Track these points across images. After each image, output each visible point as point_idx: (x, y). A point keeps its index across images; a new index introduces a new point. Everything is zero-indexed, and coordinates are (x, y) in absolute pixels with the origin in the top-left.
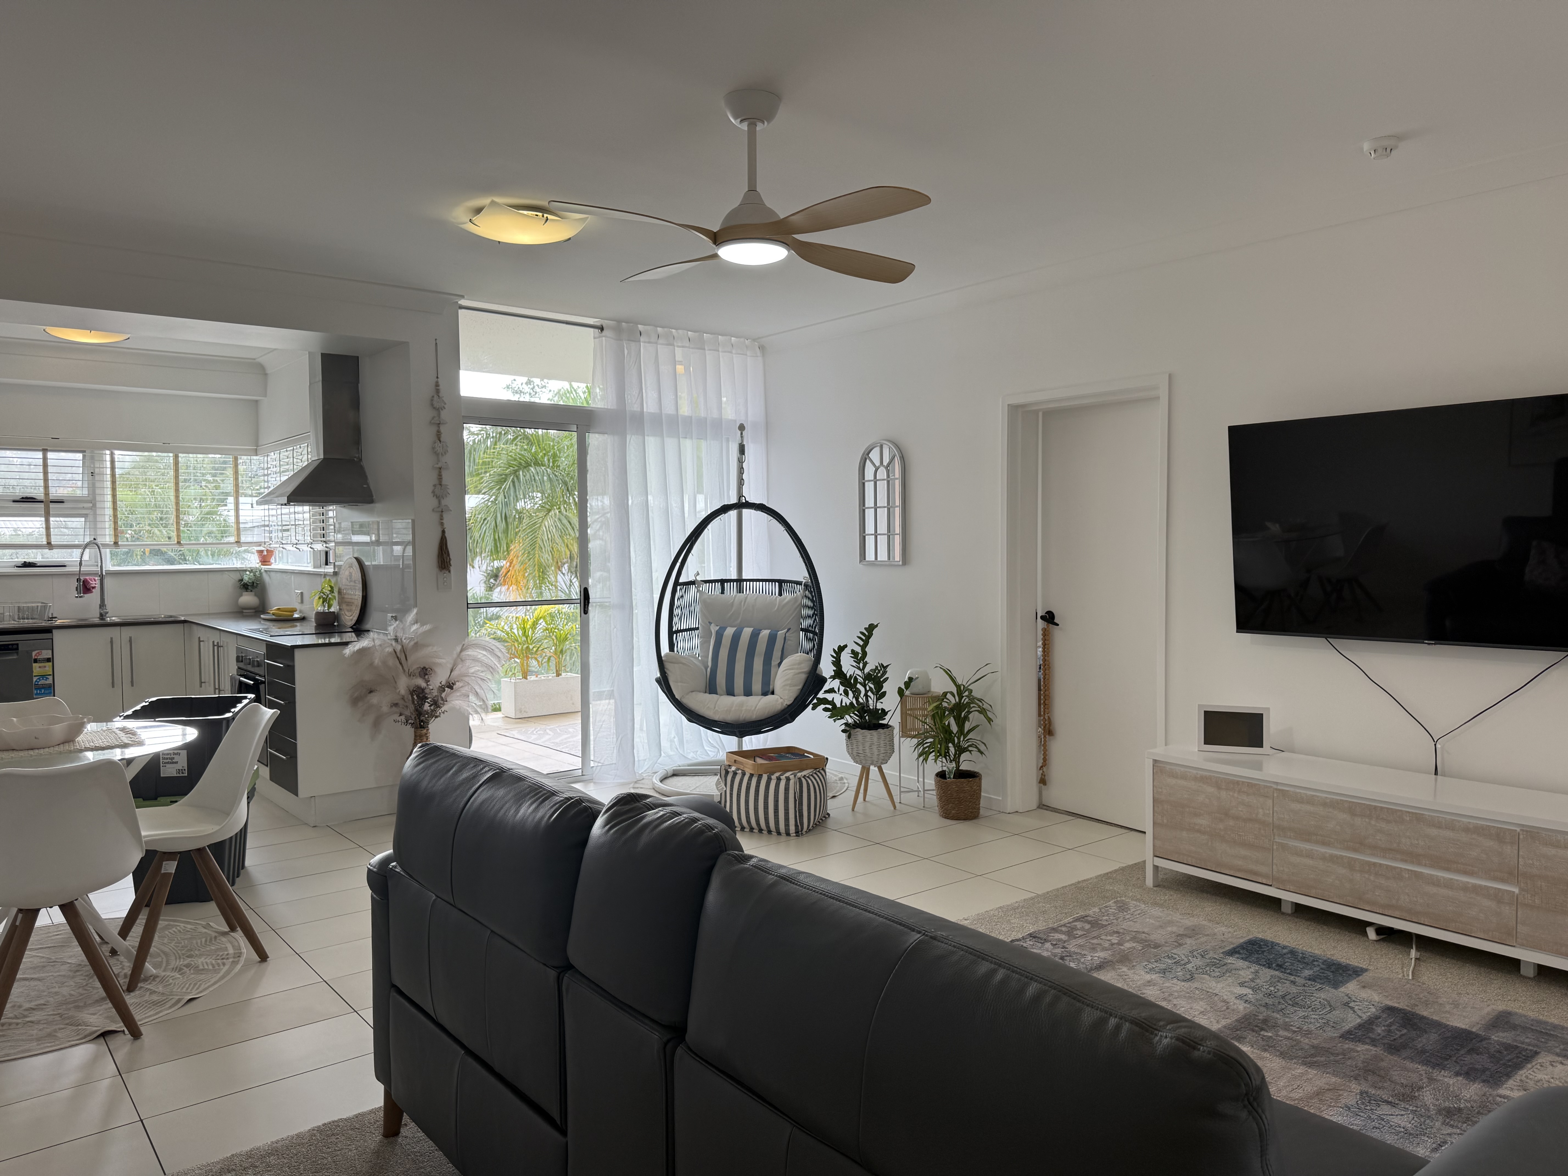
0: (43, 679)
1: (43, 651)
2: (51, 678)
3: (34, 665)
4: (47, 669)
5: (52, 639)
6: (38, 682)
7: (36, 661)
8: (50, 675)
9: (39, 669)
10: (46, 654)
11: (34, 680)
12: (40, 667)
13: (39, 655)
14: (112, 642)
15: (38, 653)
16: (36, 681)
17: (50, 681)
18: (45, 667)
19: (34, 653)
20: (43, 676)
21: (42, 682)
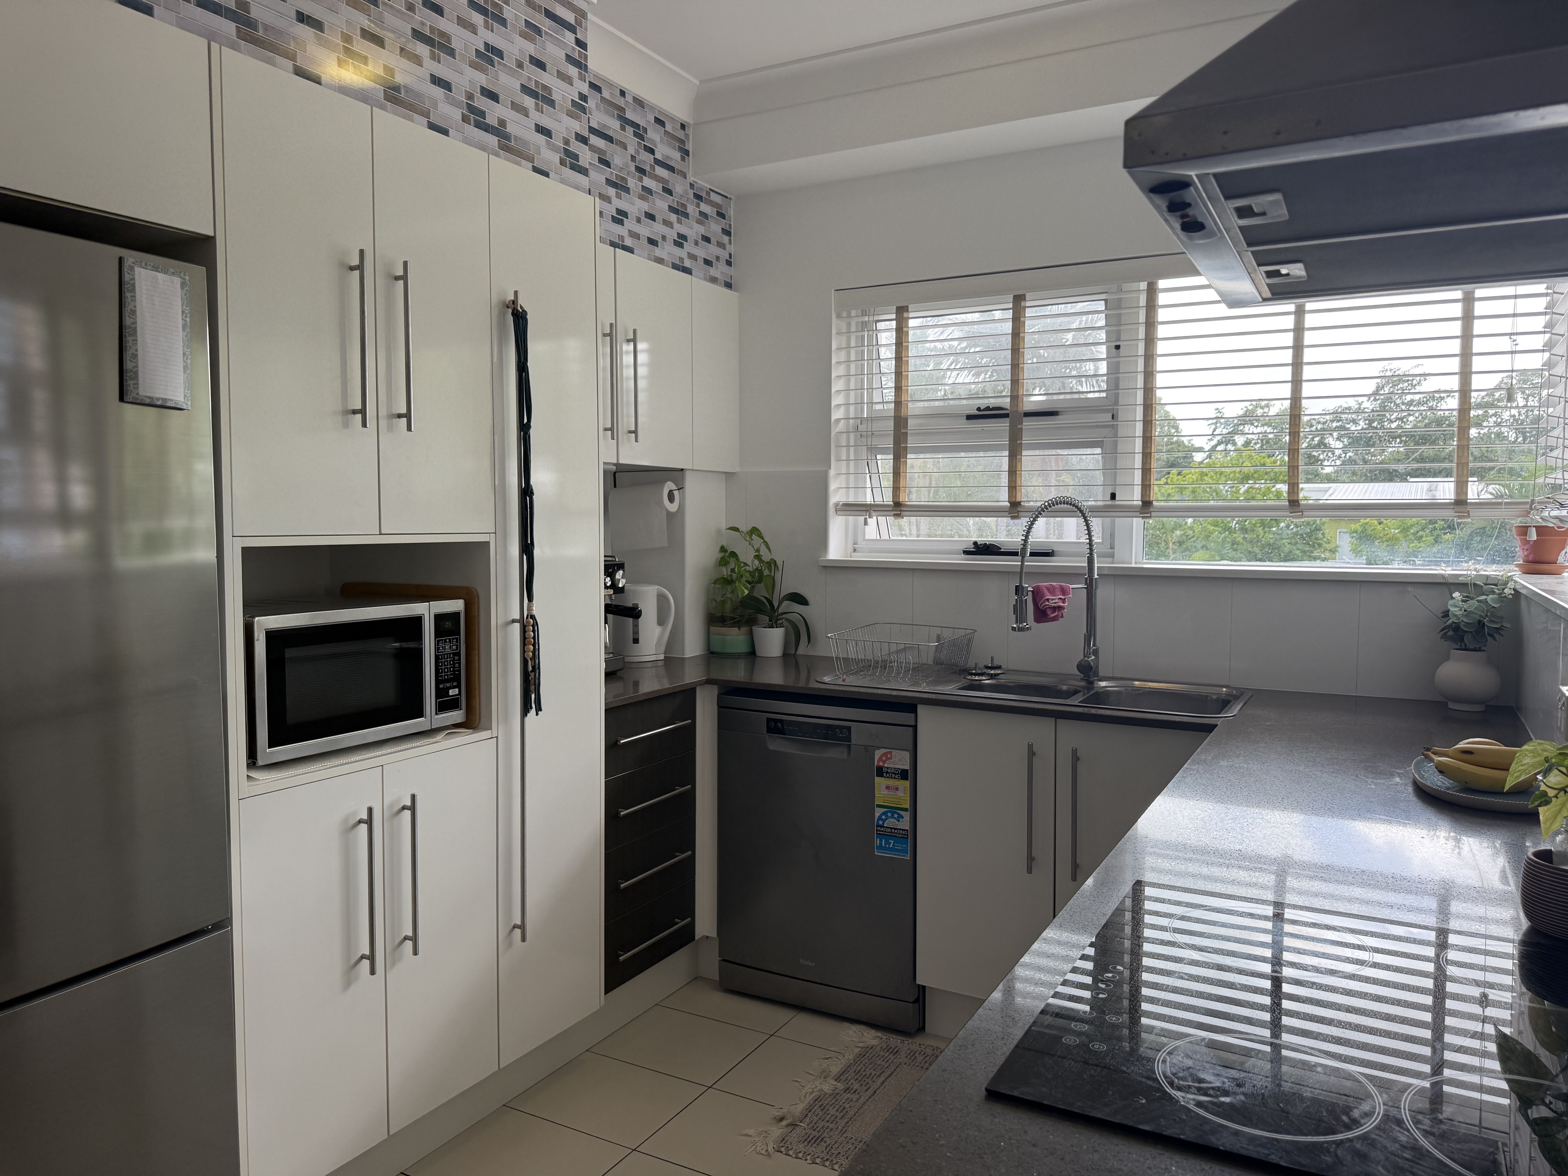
0: (892, 817)
1: (894, 752)
2: (907, 816)
3: (878, 780)
4: (900, 793)
5: (915, 727)
6: (884, 821)
7: (880, 772)
8: (906, 810)
9: (886, 792)
10: (901, 760)
11: (877, 815)
12: (888, 788)
13: (888, 759)
14: (1031, 754)
15: (885, 754)
16: (880, 818)
17: (905, 823)
18: (897, 789)
19: (878, 753)
20: (894, 811)
21: (890, 823)
